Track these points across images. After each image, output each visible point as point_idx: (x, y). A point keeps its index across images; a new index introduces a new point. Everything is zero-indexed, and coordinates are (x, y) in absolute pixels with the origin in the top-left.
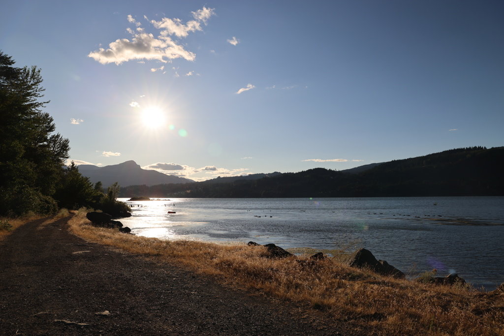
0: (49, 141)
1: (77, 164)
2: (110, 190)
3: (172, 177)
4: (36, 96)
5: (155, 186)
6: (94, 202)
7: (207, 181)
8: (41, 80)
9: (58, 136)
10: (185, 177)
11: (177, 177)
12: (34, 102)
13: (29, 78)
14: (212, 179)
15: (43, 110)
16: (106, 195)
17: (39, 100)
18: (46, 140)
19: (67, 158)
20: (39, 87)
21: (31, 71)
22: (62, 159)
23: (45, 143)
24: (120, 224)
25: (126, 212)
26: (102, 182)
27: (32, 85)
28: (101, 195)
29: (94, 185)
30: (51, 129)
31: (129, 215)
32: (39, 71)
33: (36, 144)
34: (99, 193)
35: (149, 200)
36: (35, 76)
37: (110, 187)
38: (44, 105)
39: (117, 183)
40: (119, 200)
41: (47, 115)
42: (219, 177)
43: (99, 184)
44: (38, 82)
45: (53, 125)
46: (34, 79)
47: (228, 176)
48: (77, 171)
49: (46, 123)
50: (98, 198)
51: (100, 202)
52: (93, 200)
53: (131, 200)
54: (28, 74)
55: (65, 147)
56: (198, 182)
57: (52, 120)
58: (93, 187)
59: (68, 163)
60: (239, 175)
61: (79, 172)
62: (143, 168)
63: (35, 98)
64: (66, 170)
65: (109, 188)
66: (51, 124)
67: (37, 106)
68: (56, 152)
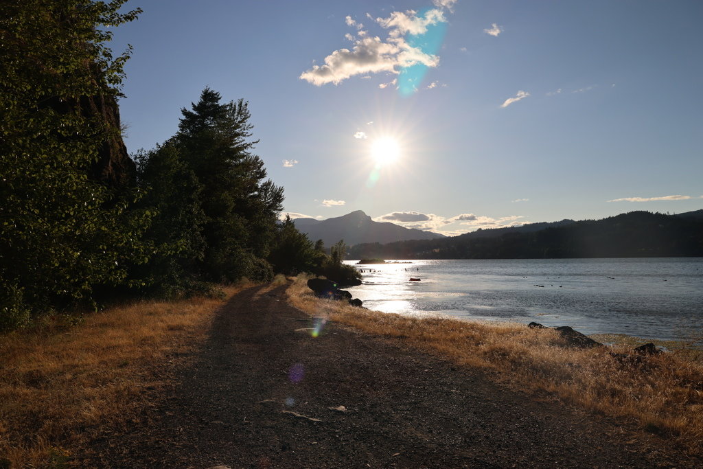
0: (260, 191)
1: (292, 218)
2: (334, 250)
3: (415, 231)
4: (244, 136)
5: (391, 244)
6: (315, 265)
7: (463, 235)
8: (248, 115)
9: (269, 183)
10: (432, 231)
11: (421, 231)
12: (243, 143)
13: (236, 114)
14: (470, 232)
15: (252, 152)
16: (329, 257)
17: (247, 140)
18: (256, 189)
19: (281, 210)
20: (247, 124)
21: (237, 106)
22: (275, 212)
23: (256, 193)
24: (349, 295)
25: (354, 279)
26: (323, 241)
27: (240, 122)
28: (324, 257)
29: (315, 244)
30: (263, 175)
31: (359, 283)
32: (246, 105)
33: (246, 195)
34: (321, 254)
35: (384, 262)
36: (242, 110)
37: (335, 247)
38: (253, 145)
39: (342, 241)
40: (346, 263)
41: (257, 158)
42: (480, 229)
43: (320, 242)
44: (245, 119)
45: (264, 170)
46: (241, 115)
47: (493, 227)
48: (293, 226)
49: (255, 167)
50: (319, 260)
51: (322, 266)
52: (313, 263)
53: (360, 263)
54: (235, 110)
55: (278, 197)
56: (449, 237)
57: (262, 164)
58: (313, 248)
59: (282, 217)
60: (509, 226)
61: (296, 228)
62: (375, 220)
63: (243, 138)
64: (280, 226)
65: (332, 248)
66: (262, 169)
67: (245, 147)
68: (268, 203)
